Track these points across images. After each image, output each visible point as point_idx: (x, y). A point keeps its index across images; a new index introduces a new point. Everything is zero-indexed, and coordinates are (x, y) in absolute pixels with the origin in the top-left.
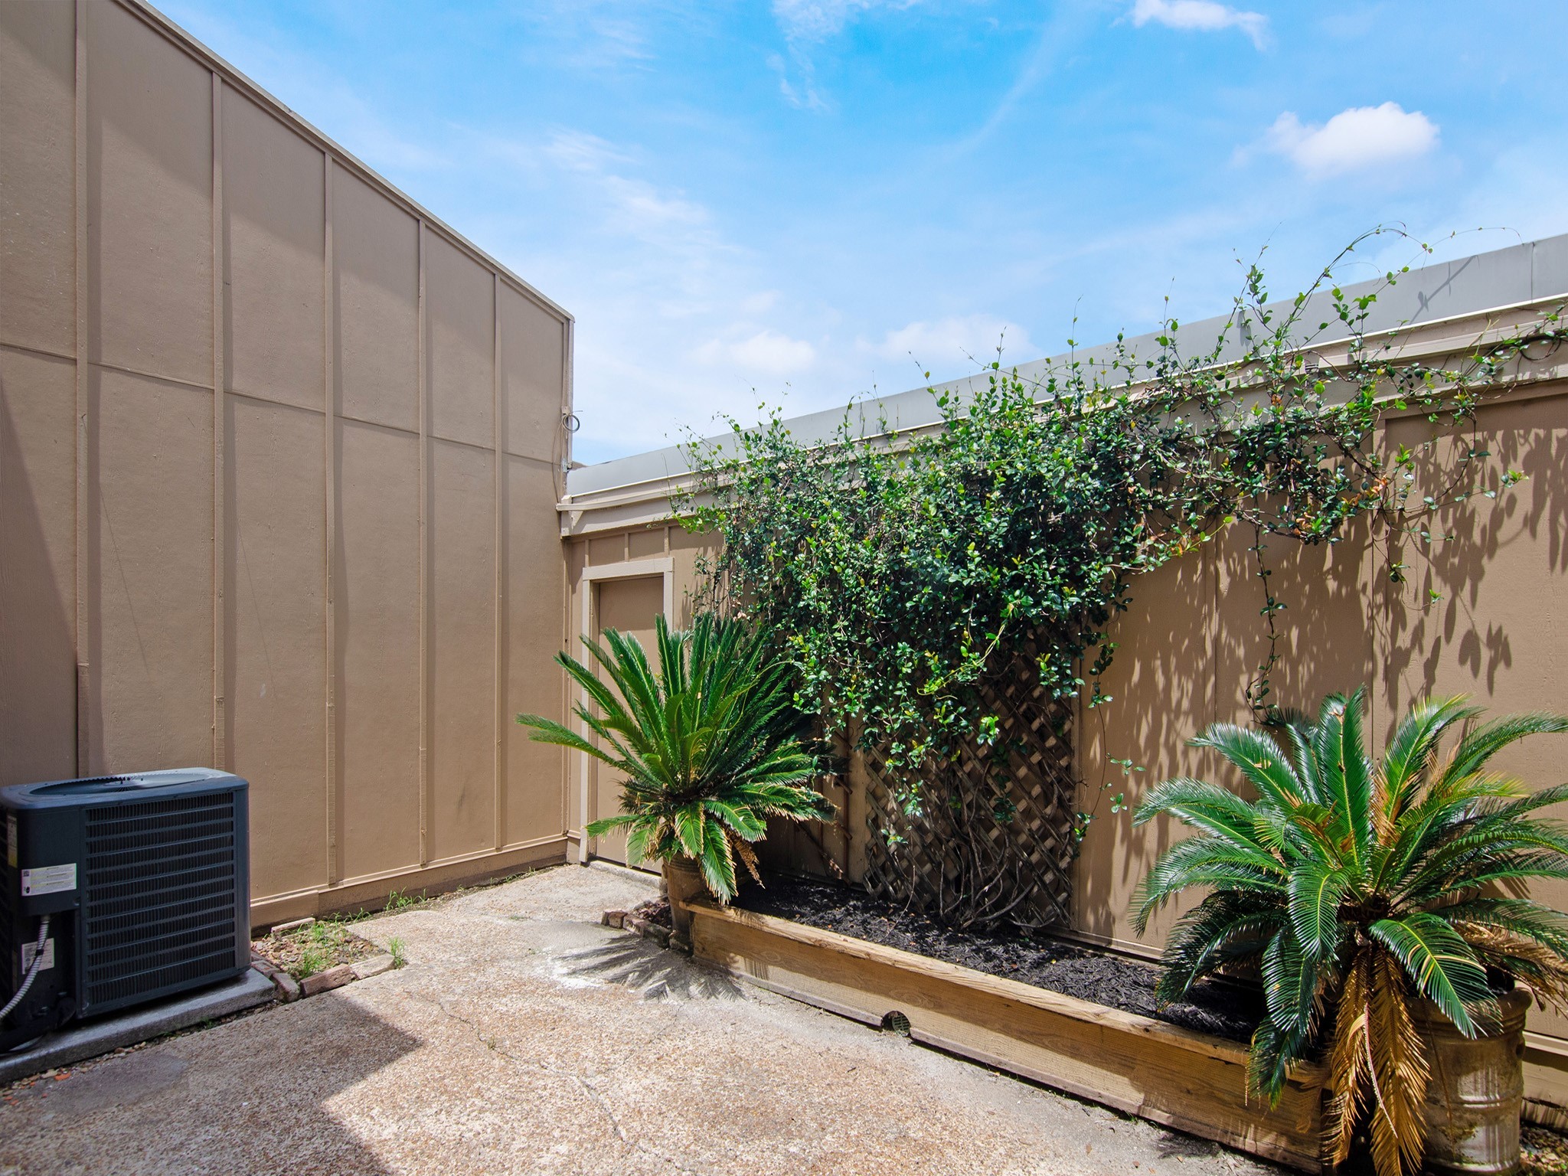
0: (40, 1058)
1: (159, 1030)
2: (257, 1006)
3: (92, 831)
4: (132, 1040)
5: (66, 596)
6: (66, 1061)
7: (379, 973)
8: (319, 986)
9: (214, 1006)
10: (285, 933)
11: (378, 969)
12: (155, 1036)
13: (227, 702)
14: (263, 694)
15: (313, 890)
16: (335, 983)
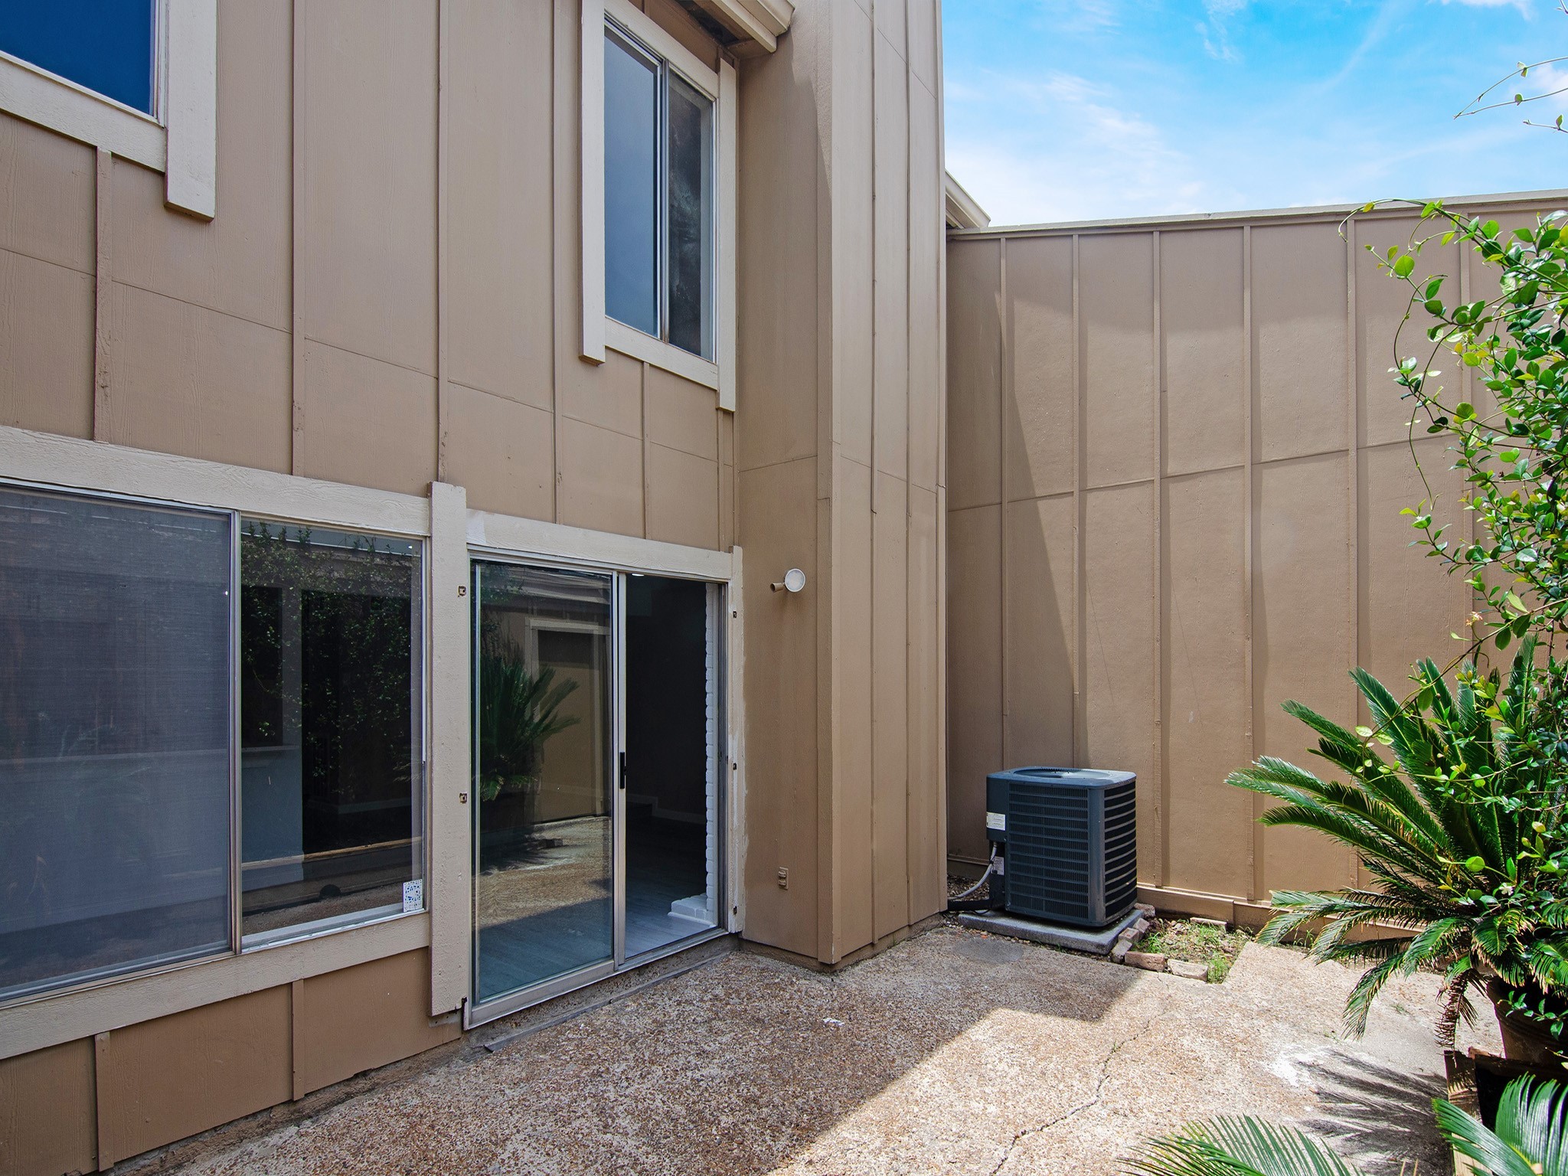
0: (983, 922)
1: (1036, 938)
2: (1094, 954)
3: (1013, 797)
4: (1023, 936)
5: (1069, 647)
6: (995, 931)
7: (1189, 977)
8: (1135, 960)
9: (1067, 939)
10: (1200, 924)
11: (1191, 973)
12: (1036, 941)
13: (1163, 724)
14: (1191, 720)
15: (1229, 898)
16: (1148, 966)
